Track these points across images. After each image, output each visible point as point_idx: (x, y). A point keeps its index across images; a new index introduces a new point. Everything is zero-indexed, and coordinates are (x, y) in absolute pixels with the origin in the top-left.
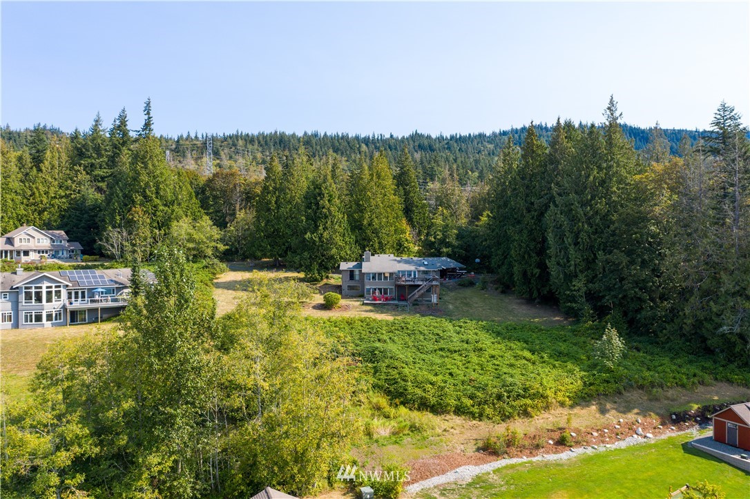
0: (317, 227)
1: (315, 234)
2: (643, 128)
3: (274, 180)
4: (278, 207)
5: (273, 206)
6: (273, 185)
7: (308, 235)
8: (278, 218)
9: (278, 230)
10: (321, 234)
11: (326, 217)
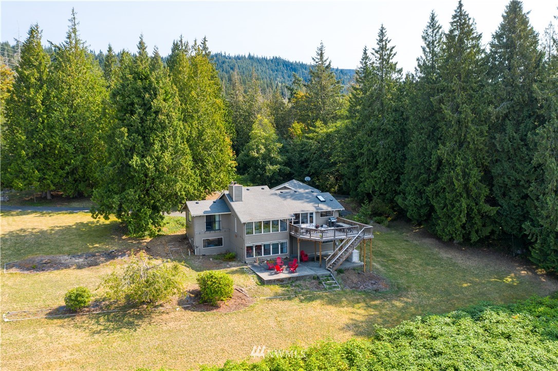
0: (148, 145)
1: (149, 158)
2: (291, 62)
3: (38, 68)
4: (48, 109)
5: (40, 109)
6: (37, 75)
7: (135, 160)
8: (51, 128)
9: (52, 146)
10: (159, 159)
11: (164, 128)
